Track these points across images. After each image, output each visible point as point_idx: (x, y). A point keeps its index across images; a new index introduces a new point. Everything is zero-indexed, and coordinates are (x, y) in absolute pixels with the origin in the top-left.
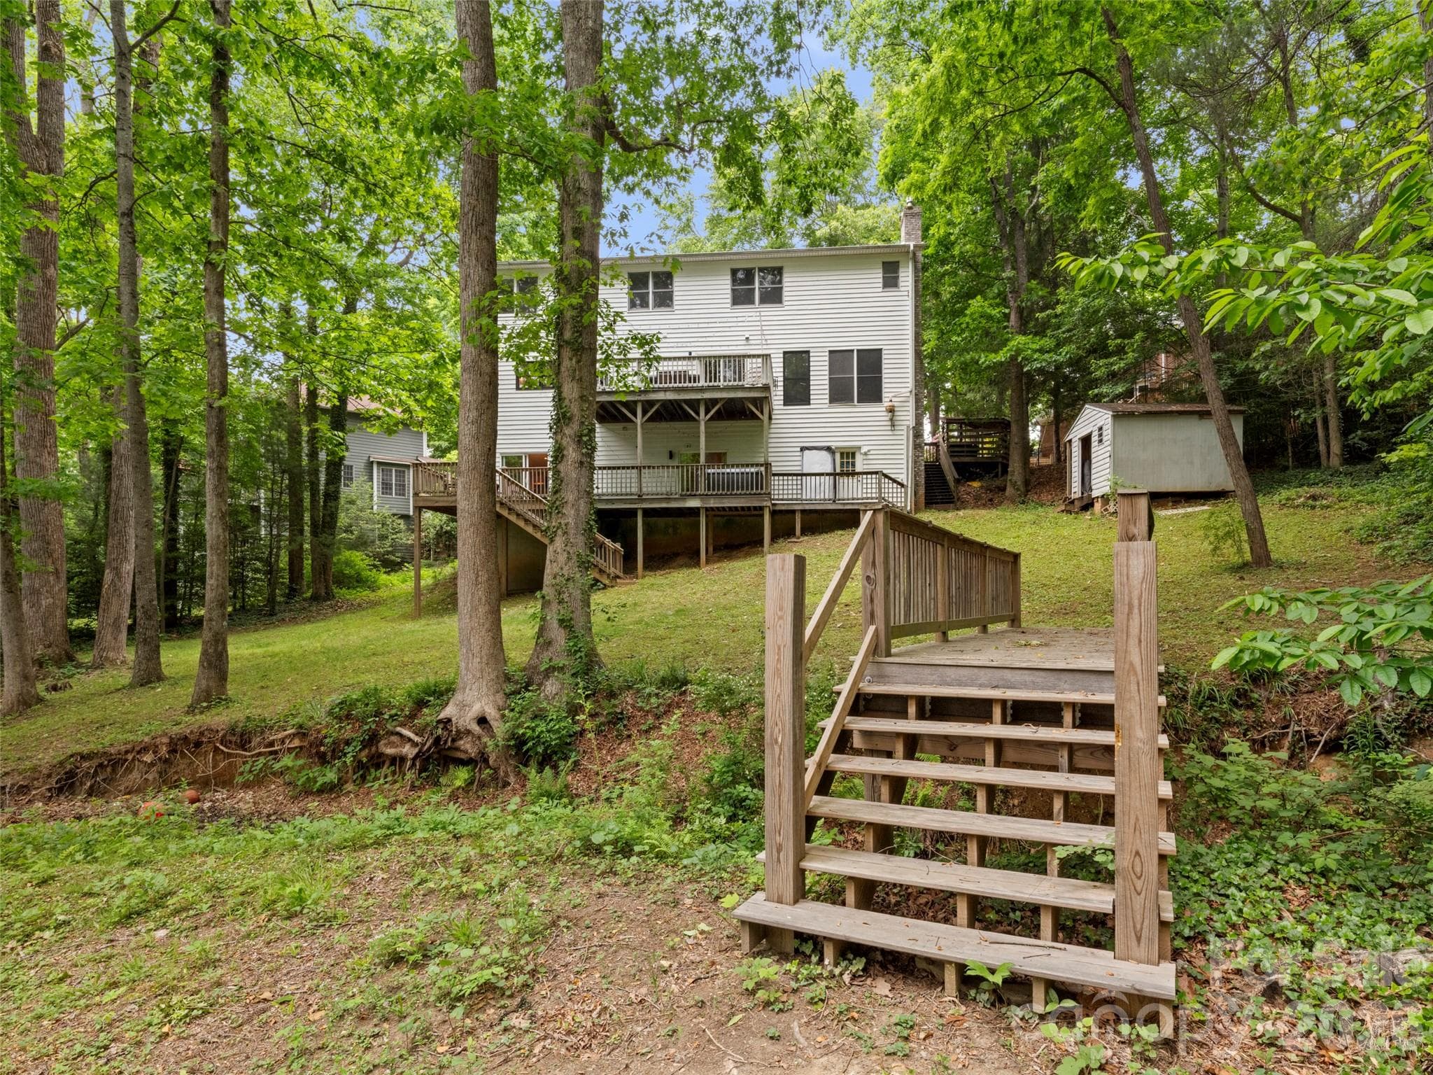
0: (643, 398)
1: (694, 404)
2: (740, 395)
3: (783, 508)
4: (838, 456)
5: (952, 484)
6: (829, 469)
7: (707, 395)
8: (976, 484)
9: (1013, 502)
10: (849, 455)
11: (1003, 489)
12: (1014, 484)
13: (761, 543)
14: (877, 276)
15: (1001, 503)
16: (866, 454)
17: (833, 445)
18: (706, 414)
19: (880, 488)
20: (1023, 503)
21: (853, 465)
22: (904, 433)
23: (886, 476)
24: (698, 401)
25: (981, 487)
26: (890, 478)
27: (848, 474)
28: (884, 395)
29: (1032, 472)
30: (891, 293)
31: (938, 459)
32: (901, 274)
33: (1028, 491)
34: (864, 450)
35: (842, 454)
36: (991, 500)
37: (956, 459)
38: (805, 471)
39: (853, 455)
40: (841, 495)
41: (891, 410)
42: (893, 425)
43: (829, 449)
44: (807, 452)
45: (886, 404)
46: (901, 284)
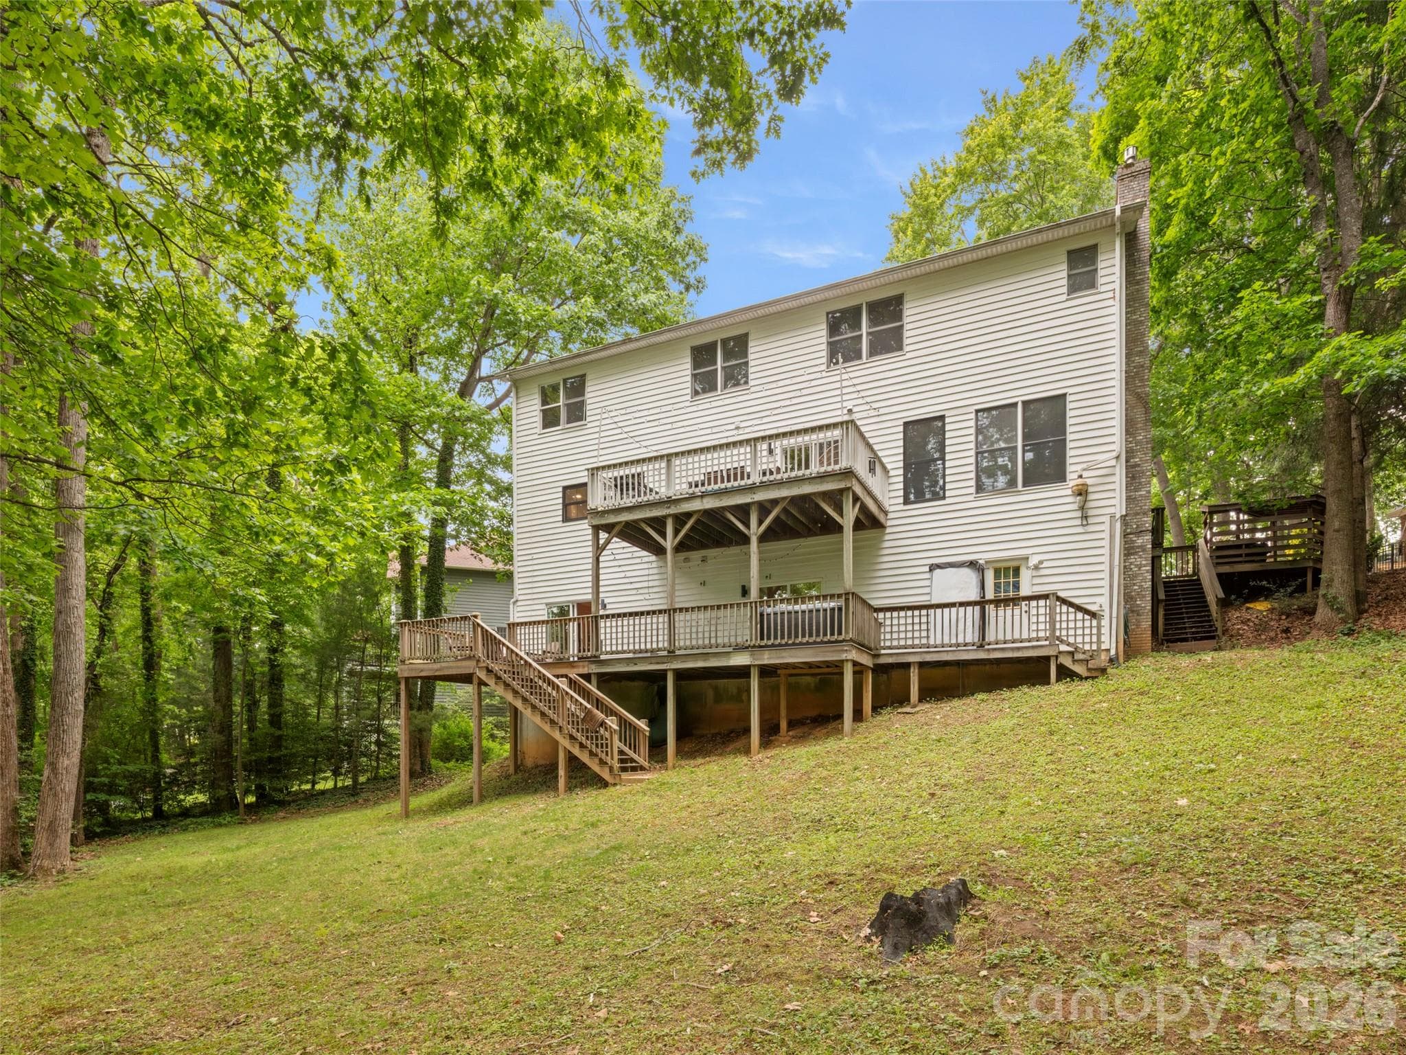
0: (673, 510)
1: (743, 511)
2: (807, 489)
3: (890, 660)
4: (990, 576)
5: (1214, 608)
6: (973, 595)
7: (760, 496)
8: (1261, 606)
9: (1329, 631)
10: (1010, 571)
11: (1311, 612)
12: (1331, 603)
13: (839, 717)
14: (1060, 274)
15: (1302, 636)
16: (1036, 568)
17: (982, 558)
18: (760, 522)
19: (1052, 622)
20: (1350, 633)
21: (1017, 586)
22: (1106, 527)
23: (1064, 601)
24: (748, 505)
25: (1272, 610)
26: (1071, 604)
27: (1007, 602)
28: (1069, 469)
29: (1374, 580)
30: (1085, 299)
31: (1196, 571)
32: (1100, 265)
33: (1361, 612)
34: (1033, 561)
35: (997, 572)
36: (1287, 631)
37: (1226, 569)
38: (933, 602)
39: (1017, 571)
40: (991, 636)
41: (1082, 492)
42: (1085, 517)
43: (972, 564)
44: (938, 571)
45: (1072, 484)
46: (1101, 281)
